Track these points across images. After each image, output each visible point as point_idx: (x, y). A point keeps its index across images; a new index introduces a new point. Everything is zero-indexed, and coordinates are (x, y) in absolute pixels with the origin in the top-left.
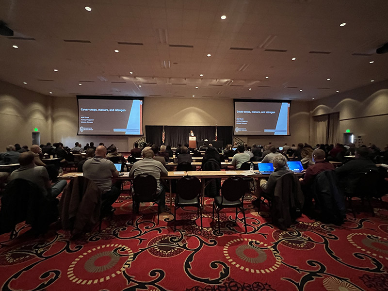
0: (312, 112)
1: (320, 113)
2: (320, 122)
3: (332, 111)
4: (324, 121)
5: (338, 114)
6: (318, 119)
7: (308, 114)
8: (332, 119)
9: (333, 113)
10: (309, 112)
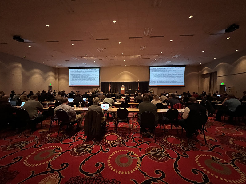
0: (200, 72)
1: (205, 72)
2: (206, 78)
3: (213, 71)
4: (208, 78)
5: (216, 73)
6: (204, 76)
7: (198, 73)
8: (213, 76)
9: (214, 73)
10: (198, 72)
